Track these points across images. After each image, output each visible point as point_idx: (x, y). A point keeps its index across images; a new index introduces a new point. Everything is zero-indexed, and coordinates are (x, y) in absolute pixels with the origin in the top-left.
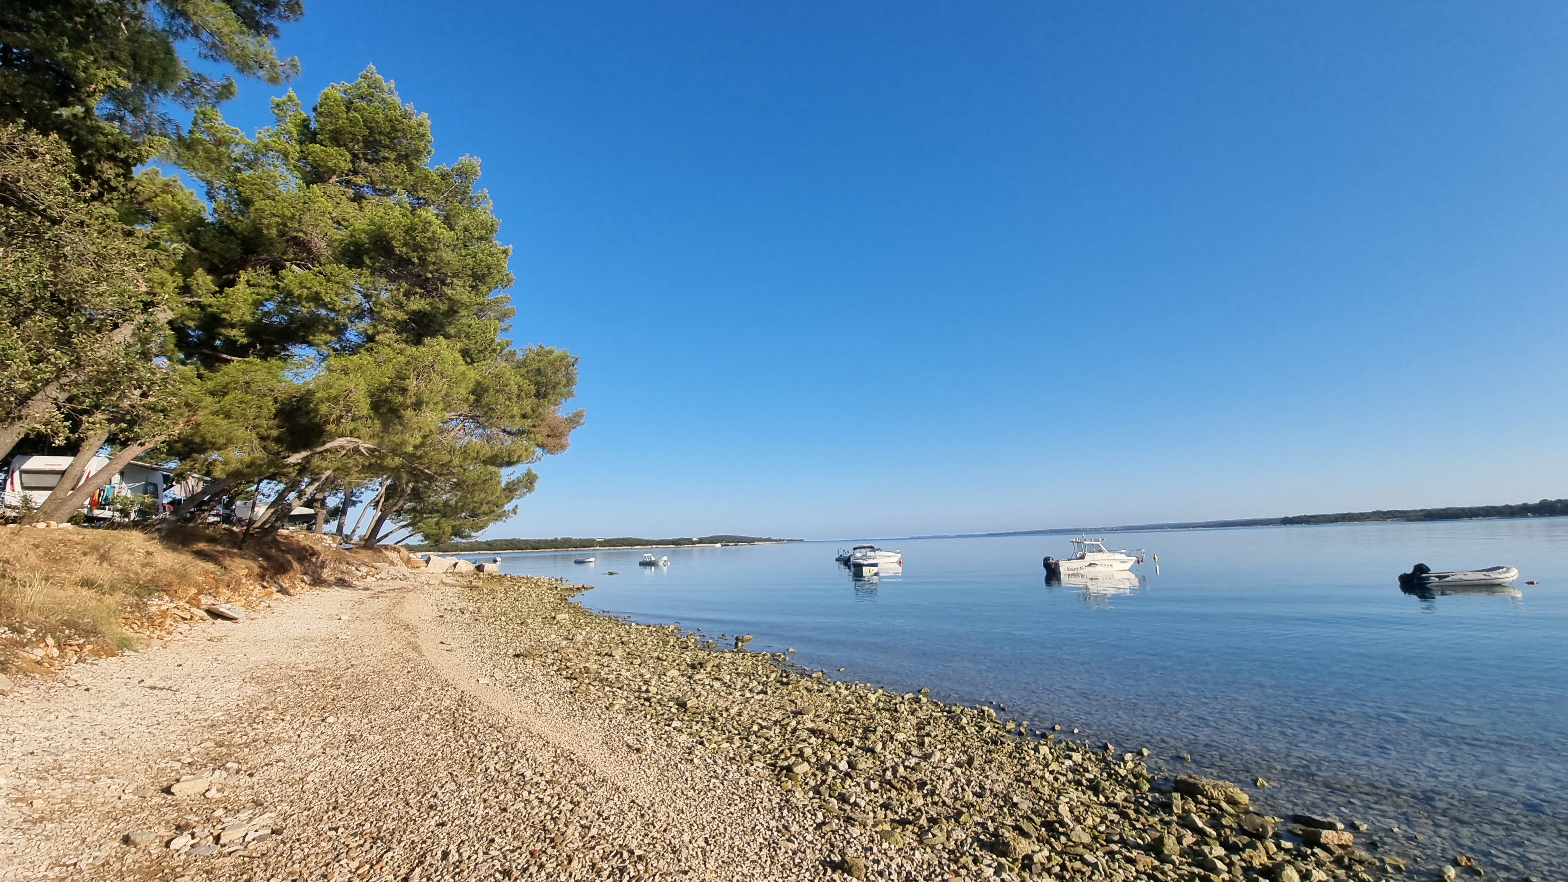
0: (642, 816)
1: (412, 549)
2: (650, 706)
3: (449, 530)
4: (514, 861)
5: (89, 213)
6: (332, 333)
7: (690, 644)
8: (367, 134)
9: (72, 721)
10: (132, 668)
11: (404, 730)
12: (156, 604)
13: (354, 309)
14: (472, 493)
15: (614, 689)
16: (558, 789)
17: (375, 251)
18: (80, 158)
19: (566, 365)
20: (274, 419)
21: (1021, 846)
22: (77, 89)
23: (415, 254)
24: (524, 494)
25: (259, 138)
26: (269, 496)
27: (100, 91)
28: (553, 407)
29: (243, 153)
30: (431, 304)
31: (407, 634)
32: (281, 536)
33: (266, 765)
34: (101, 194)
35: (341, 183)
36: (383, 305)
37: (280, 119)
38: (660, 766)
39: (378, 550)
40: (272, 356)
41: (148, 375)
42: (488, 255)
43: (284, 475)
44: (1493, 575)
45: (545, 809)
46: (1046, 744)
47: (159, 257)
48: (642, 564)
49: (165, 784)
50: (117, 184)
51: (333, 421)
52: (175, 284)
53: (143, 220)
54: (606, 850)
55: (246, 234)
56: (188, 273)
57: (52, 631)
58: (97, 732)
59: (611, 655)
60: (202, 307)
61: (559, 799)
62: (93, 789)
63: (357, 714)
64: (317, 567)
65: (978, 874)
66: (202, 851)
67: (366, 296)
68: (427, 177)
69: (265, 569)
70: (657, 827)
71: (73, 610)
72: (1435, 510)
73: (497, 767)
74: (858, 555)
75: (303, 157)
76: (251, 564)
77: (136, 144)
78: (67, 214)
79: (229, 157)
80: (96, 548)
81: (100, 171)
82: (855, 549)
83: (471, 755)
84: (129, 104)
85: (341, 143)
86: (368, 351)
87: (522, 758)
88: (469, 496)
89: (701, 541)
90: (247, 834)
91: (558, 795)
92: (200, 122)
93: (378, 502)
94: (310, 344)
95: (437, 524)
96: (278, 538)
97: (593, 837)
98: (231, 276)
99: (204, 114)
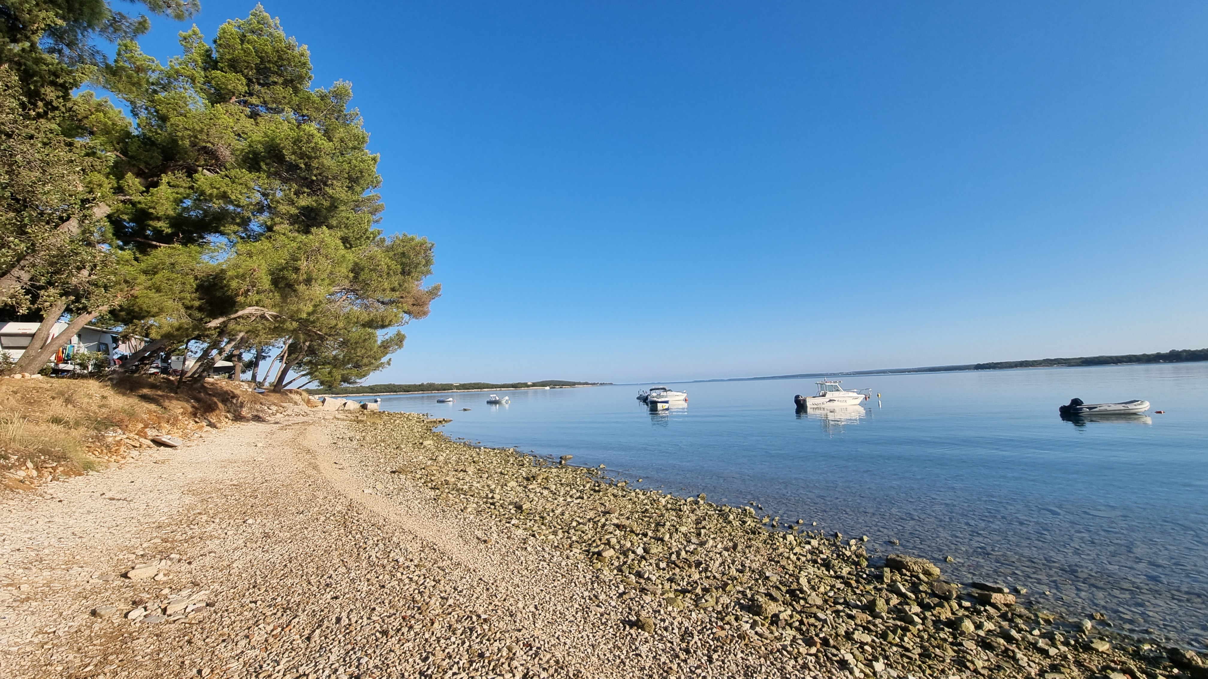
0: (488, 589)
1: (310, 392)
2: (495, 508)
3: (339, 377)
4: (390, 624)
5: (37, 129)
6: (238, 225)
7: (525, 462)
8: (258, 62)
9: (50, 525)
10: (95, 484)
11: (306, 528)
12: (112, 436)
13: (255, 205)
14: (355, 349)
15: (468, 497)
16: (424, 571)
17: (270, 158)
18: (29, 84)
19: (424, 249)
20: (195, 293)
21: (771, 607)
22: (25, 28)
23: (302, 161)
24: (396, 350)
25: (171, 66)
26: (196, 352)
27: (42, 29)
28: (416, 283)
29: (159, 78)
30: (316, 201)
31: (308, 457)
32: (208, 383)
33: (201, 555)
34: (46, 113)
35: (239, 102)
36: (278, 202)
37: (187, 50)
38: (502, 553)
39: (285, 393)
40: (192, 243)
41: (89, 258)
42: (361, 161)
43: (207, 336)
44: (1131, 406)
45: (414, 586)
46: (792, 534)
47: (94, 163)
48: (488, 402)
49: (123, 571)
50: (58, 104)
51: (242, 294)
52: (110, 185)
53: (82, 134)
54: (460, 615)
55: (164, 144)
56: (120, 176)
57: (31, 457)
58: (69, 533)
59: (465, 471)
60: (134, 204)
61: (425, 578)
62: (67, 575)
63: (270, 517)
64: (237, 407)
65: (738, 629)
66: (153, 620)
67: (264, 195)
68: (309, 98)
69: (196, 409)
70: (499, 598)
71: (46, 441)
72: (1090, 358)
73: (378, 555)
74: (654, 394)
75: (208, 82)
76: (185, 405)
77: (71, 72)
78: (17, 129)
79: (148, 81)
80: (61, 393)
81: (44, 94)
82: (651, 390)
83: (358, 546)
84: (65, 39)
85: (238, 69)
86: (268, 239)
87: (396, 548)
88: (353, 351)
89: (534, 385)
90: (187, 607)
91: (424, 575)
92: (123, 52)
93: (283, 356)
94: (222, 233)
95: (330, 373)
96: (206, 385)
97: (450, 606)
98: (155, 179)
99: (126, 46)
